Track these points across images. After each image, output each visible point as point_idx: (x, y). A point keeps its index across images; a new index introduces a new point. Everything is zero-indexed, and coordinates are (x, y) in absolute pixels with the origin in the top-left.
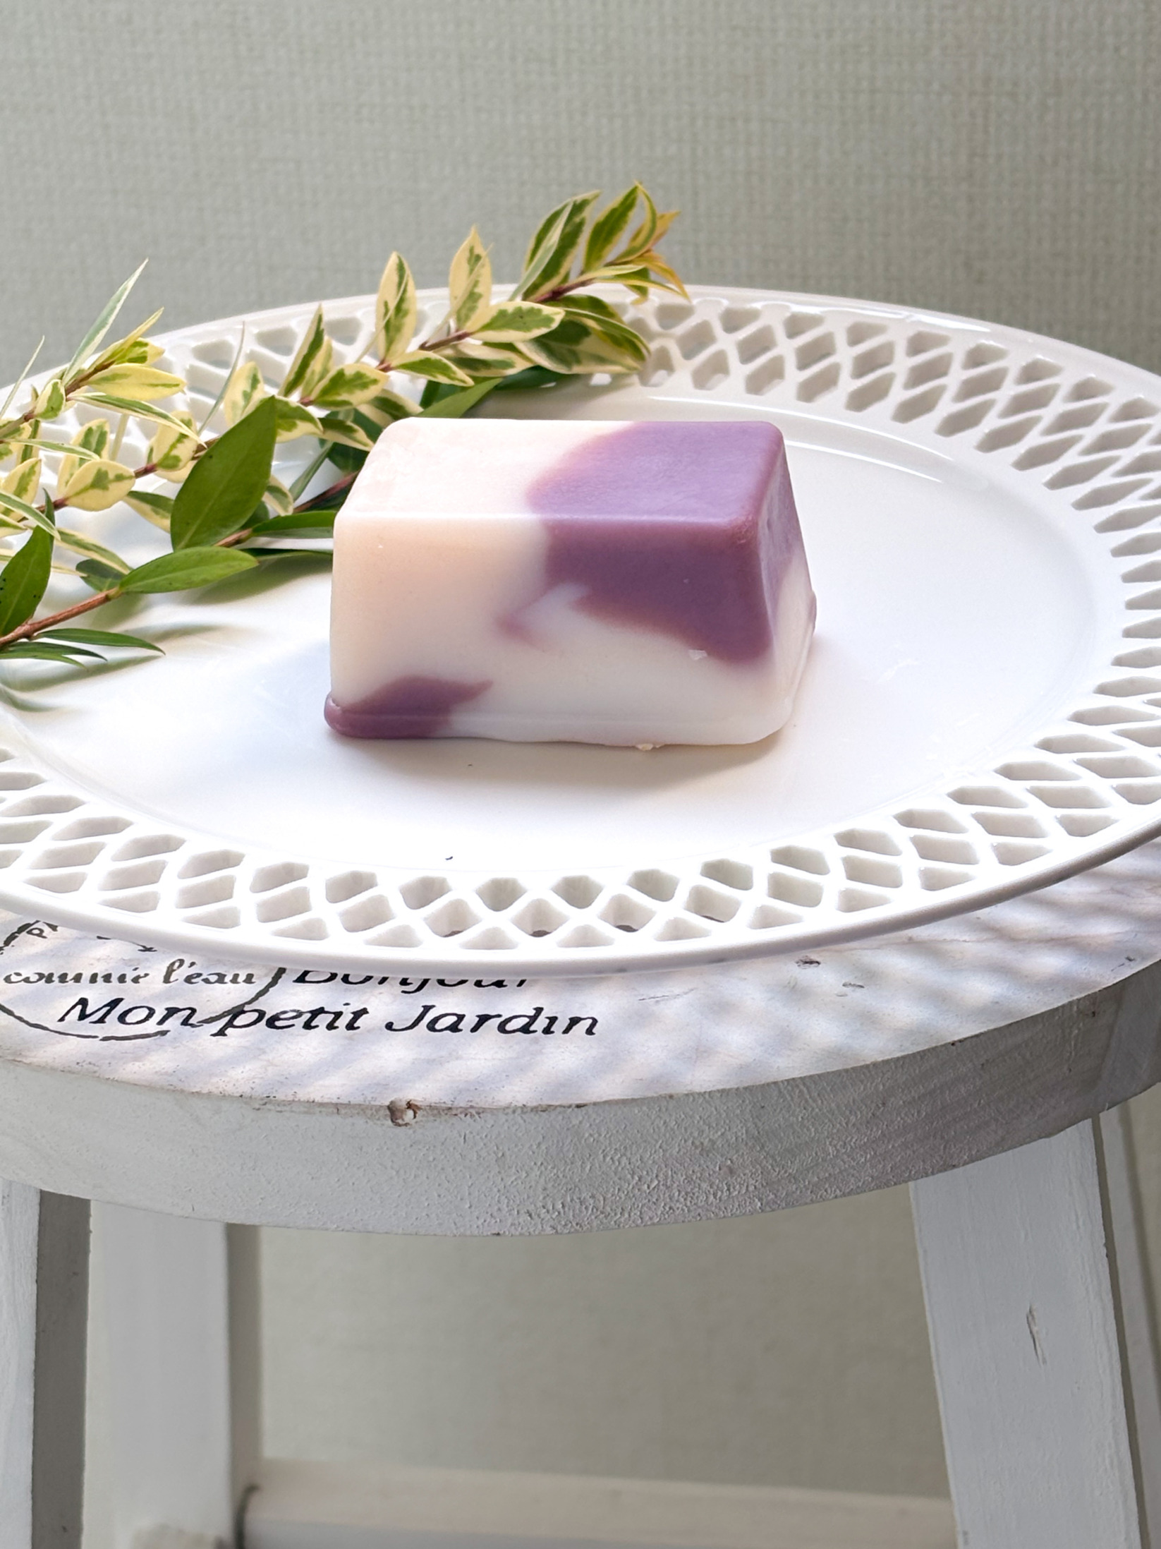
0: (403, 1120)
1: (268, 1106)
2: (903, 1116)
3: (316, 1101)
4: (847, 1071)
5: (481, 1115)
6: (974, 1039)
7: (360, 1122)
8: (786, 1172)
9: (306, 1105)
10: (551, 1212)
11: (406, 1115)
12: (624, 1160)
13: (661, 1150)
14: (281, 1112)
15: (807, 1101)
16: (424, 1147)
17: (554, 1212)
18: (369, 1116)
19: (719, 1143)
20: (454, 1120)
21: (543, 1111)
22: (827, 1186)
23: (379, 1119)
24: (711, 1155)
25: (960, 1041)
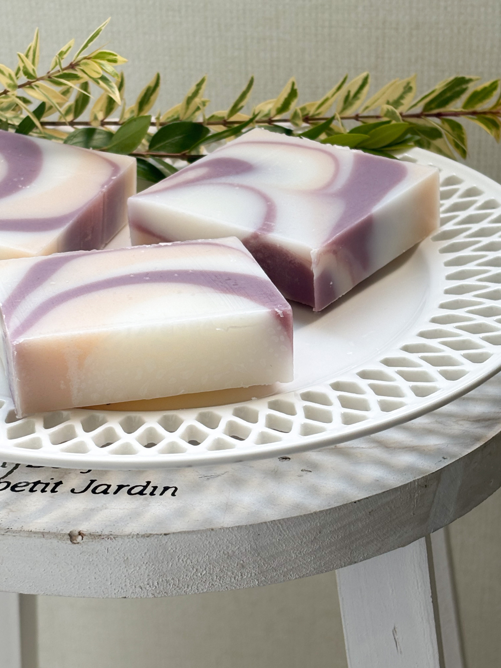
0: (76, 541)
1: (8, 533)
2: (330, 538)
3: (32, 531)
4: (301, 516)
5: (116, 539)
6: (366, 500)
7: (55, 541)
8: (270, 566)
9: (28, 533)
10: (152, 587)
11: (78, 538)
12: (189, 561)
13: (207, 556)
14: (15, 536)
15: (281, 531)
16: (87, 554)
17: (153, 587)
18: (59, 539)
19: (237, 552)
20: (102, 541)
21: (148, 537)
22: (291, 573)
23: (64, 540)
24: (232, 558)
25: (359, 501)
